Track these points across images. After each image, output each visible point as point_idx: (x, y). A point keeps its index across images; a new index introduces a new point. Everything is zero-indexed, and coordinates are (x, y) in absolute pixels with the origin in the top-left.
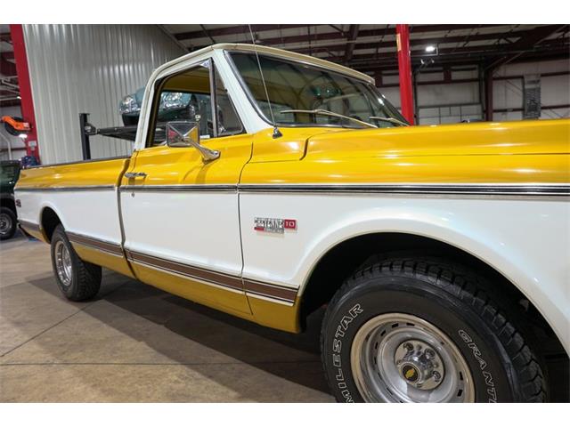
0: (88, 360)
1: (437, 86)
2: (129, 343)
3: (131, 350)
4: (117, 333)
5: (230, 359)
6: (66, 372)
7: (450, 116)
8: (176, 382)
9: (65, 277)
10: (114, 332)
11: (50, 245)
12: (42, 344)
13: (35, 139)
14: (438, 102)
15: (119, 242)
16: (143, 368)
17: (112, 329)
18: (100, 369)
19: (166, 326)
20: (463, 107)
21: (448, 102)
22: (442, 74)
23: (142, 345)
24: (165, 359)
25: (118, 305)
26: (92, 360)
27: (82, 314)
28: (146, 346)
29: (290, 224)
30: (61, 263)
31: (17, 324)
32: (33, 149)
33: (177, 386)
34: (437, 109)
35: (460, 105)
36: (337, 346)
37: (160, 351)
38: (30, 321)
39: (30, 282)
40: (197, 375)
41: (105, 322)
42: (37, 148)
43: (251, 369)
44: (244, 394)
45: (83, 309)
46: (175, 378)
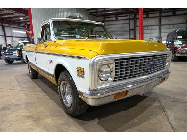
1: (169, 17)
6: (21, 92)
7: (173, 28)
13: (33, 36)
14: (169, 23)
15: (35, 64)
18: (28, 92)
20: (179, 25)
21: (173, 23)
22: (172, 13)
26: (28, 90)
32: (33, 39)
34: (169, 26)
35: (178, 24)
37: (42, 90)
39: (26, 74)
42: (34, 38)
44: (51, 99)
45: (33, 81)
46: (41, 95)
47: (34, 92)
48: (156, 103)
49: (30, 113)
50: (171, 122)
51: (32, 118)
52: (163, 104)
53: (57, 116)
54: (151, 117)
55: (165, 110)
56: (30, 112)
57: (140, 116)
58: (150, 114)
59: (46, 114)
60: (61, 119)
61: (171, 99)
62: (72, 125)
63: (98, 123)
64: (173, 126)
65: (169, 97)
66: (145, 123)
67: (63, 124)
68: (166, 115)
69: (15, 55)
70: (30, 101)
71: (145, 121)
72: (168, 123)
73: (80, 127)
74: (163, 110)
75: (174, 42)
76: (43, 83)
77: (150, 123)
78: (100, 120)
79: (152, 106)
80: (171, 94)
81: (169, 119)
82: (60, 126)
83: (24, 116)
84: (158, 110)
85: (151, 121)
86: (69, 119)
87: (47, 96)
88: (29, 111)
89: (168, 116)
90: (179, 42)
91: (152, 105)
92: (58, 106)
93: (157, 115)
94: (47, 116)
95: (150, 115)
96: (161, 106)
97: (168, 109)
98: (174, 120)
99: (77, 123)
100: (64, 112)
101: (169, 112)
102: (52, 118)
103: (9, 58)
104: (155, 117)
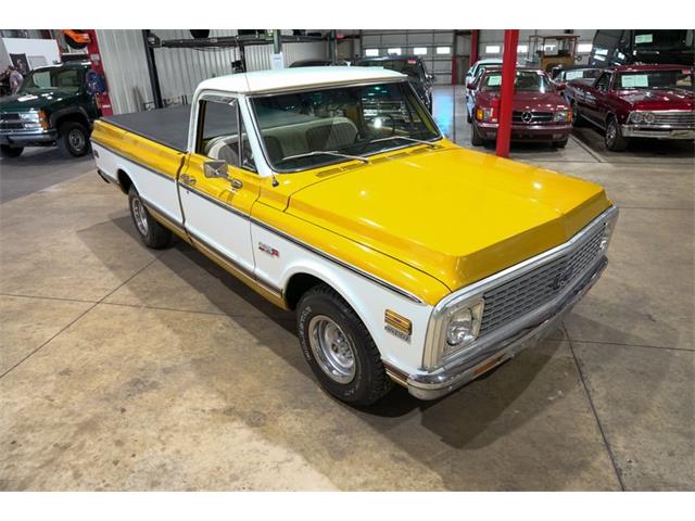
0: (164, 306)
2: (193, 294)
3: (194, 300)
4: (185, 284)
5: (260, 314)
6: (150, 315)
8: (221, 328)
9: (143, 228)
10: (181, 282)
11: (127, 196)
12: (132, 289)
13: (97, 52)
15: (181, 221)
16: (201, 316)
17: (181, 280)
18: (172, 314)
19: (223, 281)
23: (202, 296)
24: (216, 310)
25: (187, 256)
26: (166, 306)
27: (159, 263)
28: (205, 298)
29: (275, 253)
30: (139, 217)
31: (112, 268)
32: (97, 65)
33: (221, 332)
36: (302, 326)
37: (214, 303)
38: (120, 267)
39: (113, 221)
40: (236, 325)
41: (176, 272)
42: (100, 62)
43: (273, 323)
44: (263, 342)
45: (159, 258)
46: (221, 325)
47: (192, 315)
48: (560, 348)
49: (226, 399)
50: (597, 411)
51: (241, 415)
52: (579, 354)
53: (307, 407)
54: (551, 398)
55: (584, 375)
56: (223, 394)
57: (522, 397)
58: (547, 387)
59: (275, 402)
60: (323, 414)
61: (601, 336)
62: (357, 431)
63: (424, 423)
64: (602, 423)
65: (595, 325)
66: (537, 418)
67: (334, 431)
68: (588, 391)
69: (31, 126)
70: (201, 353)
71: (537, 412)
72: (590, 415)
73: (380, 437)
74: (581, 373)
75: (623, 77)
76: (202, 270)
77: (549, 417)
78: (426, 412)
79: (551, 361)
80: (602, 315)
81: (594, 402)
82: (331, 439)
83: (214, 410)
84: (566, 374)
85: (551, 411)
86: (344, 414)
87: (244, 331)
88: (218, 390)
89: (591, 393)
90: (637, 76)
91: (550, 357)
92: (296, 372)
93: (566, 390)
94: (279, 407)
95: (548, 392)
96: (574, 361)
97: (592, 370)
98: (605, 406)
99: (372, 424)
100: (319, 390)
101: (594, 381)
102: (298, 414)
103: (11, 142)
104: (560, 397)
